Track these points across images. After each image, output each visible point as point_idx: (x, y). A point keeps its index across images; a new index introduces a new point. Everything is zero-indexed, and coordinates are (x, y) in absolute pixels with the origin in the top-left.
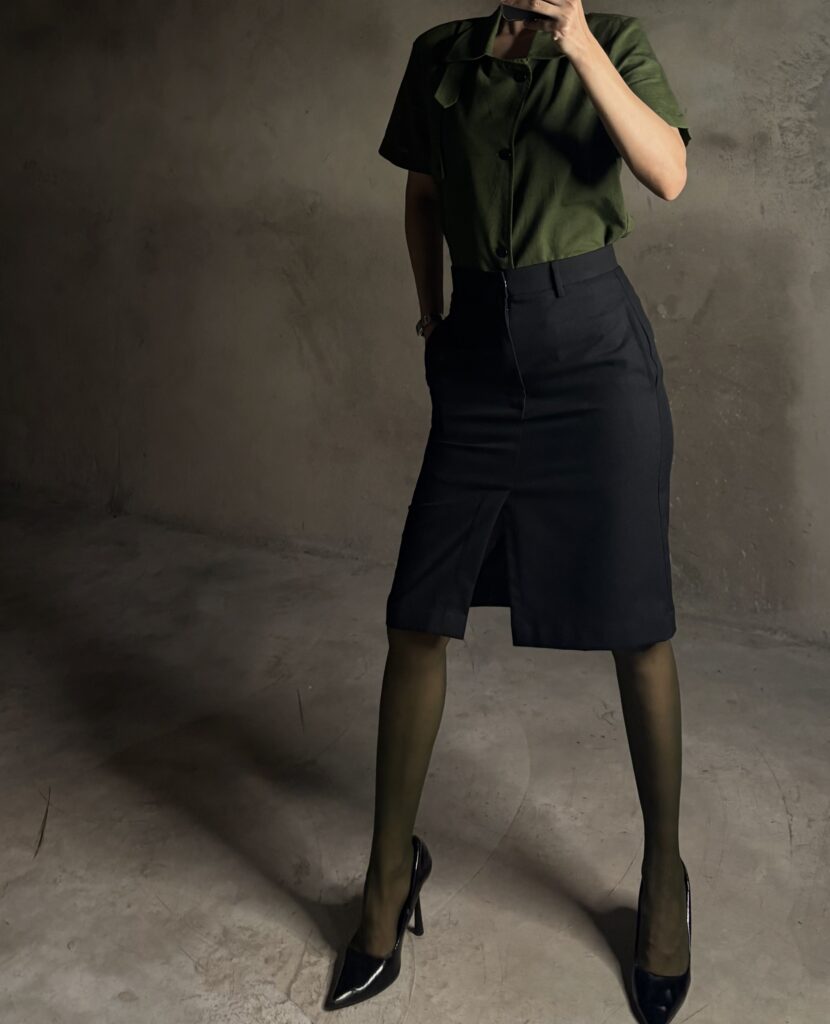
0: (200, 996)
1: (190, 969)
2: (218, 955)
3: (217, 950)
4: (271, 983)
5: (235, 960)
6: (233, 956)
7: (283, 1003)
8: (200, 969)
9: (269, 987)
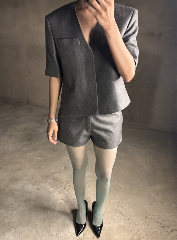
0: (50, 189)
1: (48, 184)
2: (52, 182)
3: (52, 181)
4: (62, 187)
5: (55, 183)
6: (55, 182)
7: (64, 190)
8: (49, 184)
9: (61, 187)
